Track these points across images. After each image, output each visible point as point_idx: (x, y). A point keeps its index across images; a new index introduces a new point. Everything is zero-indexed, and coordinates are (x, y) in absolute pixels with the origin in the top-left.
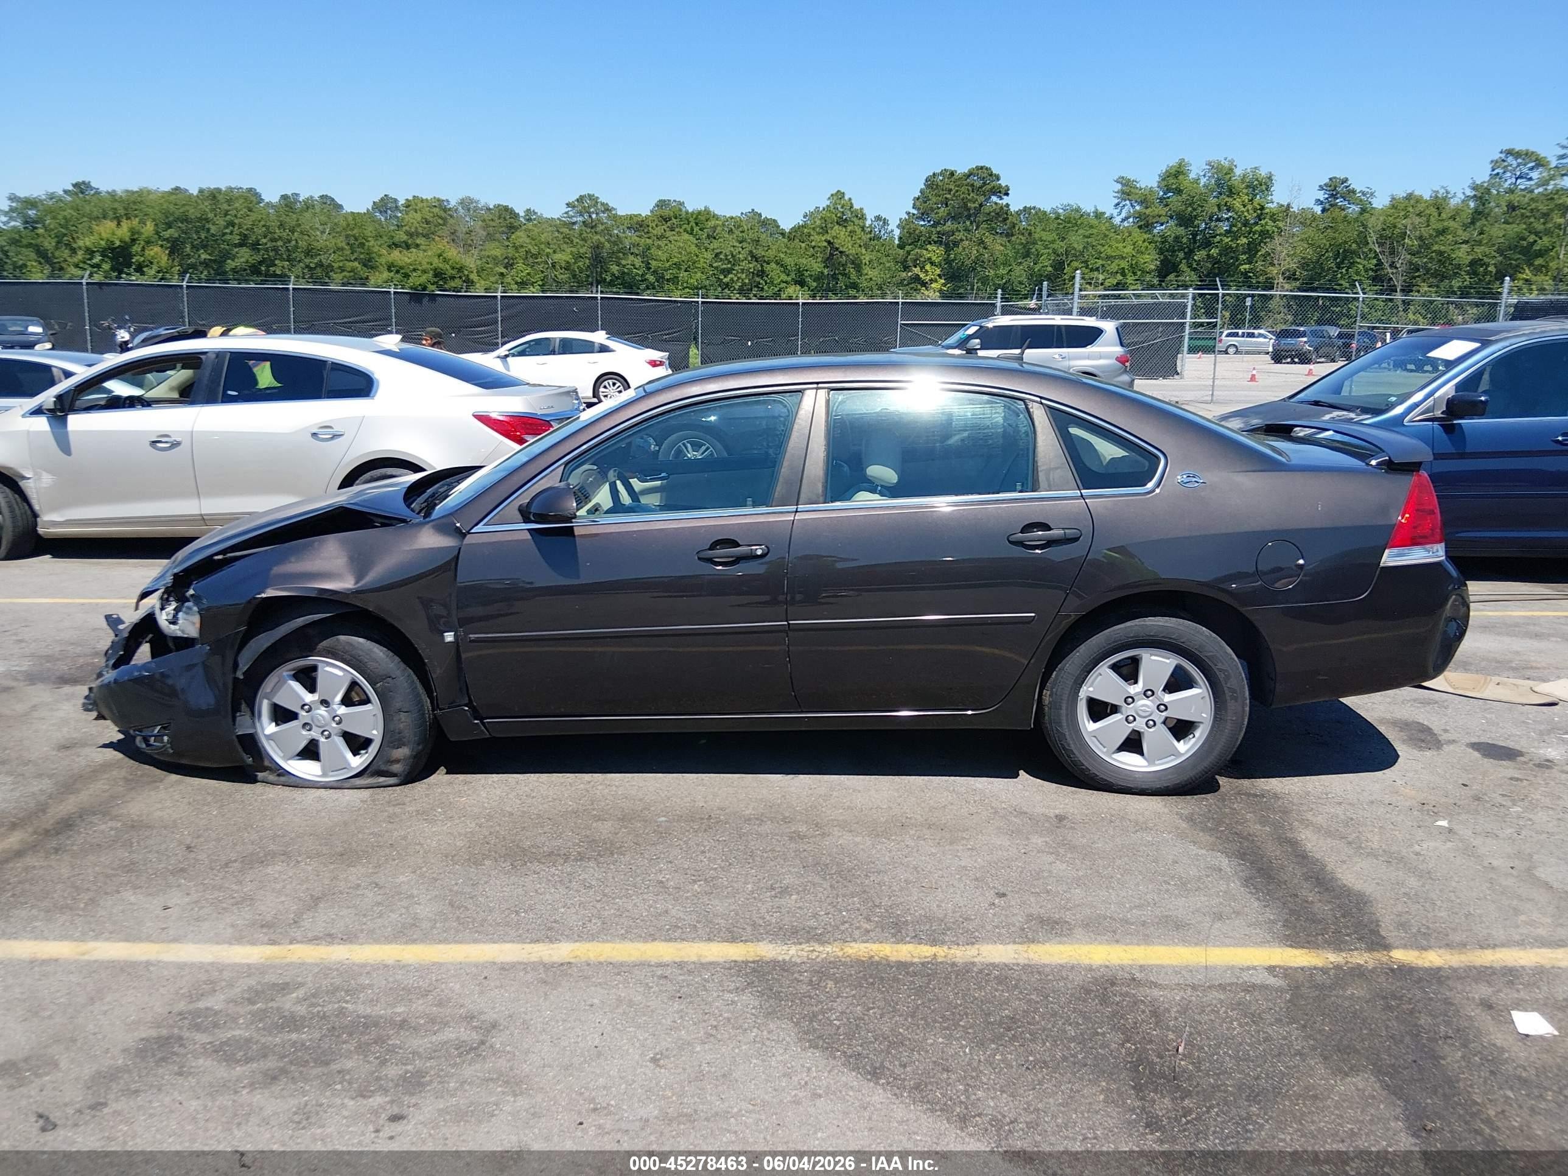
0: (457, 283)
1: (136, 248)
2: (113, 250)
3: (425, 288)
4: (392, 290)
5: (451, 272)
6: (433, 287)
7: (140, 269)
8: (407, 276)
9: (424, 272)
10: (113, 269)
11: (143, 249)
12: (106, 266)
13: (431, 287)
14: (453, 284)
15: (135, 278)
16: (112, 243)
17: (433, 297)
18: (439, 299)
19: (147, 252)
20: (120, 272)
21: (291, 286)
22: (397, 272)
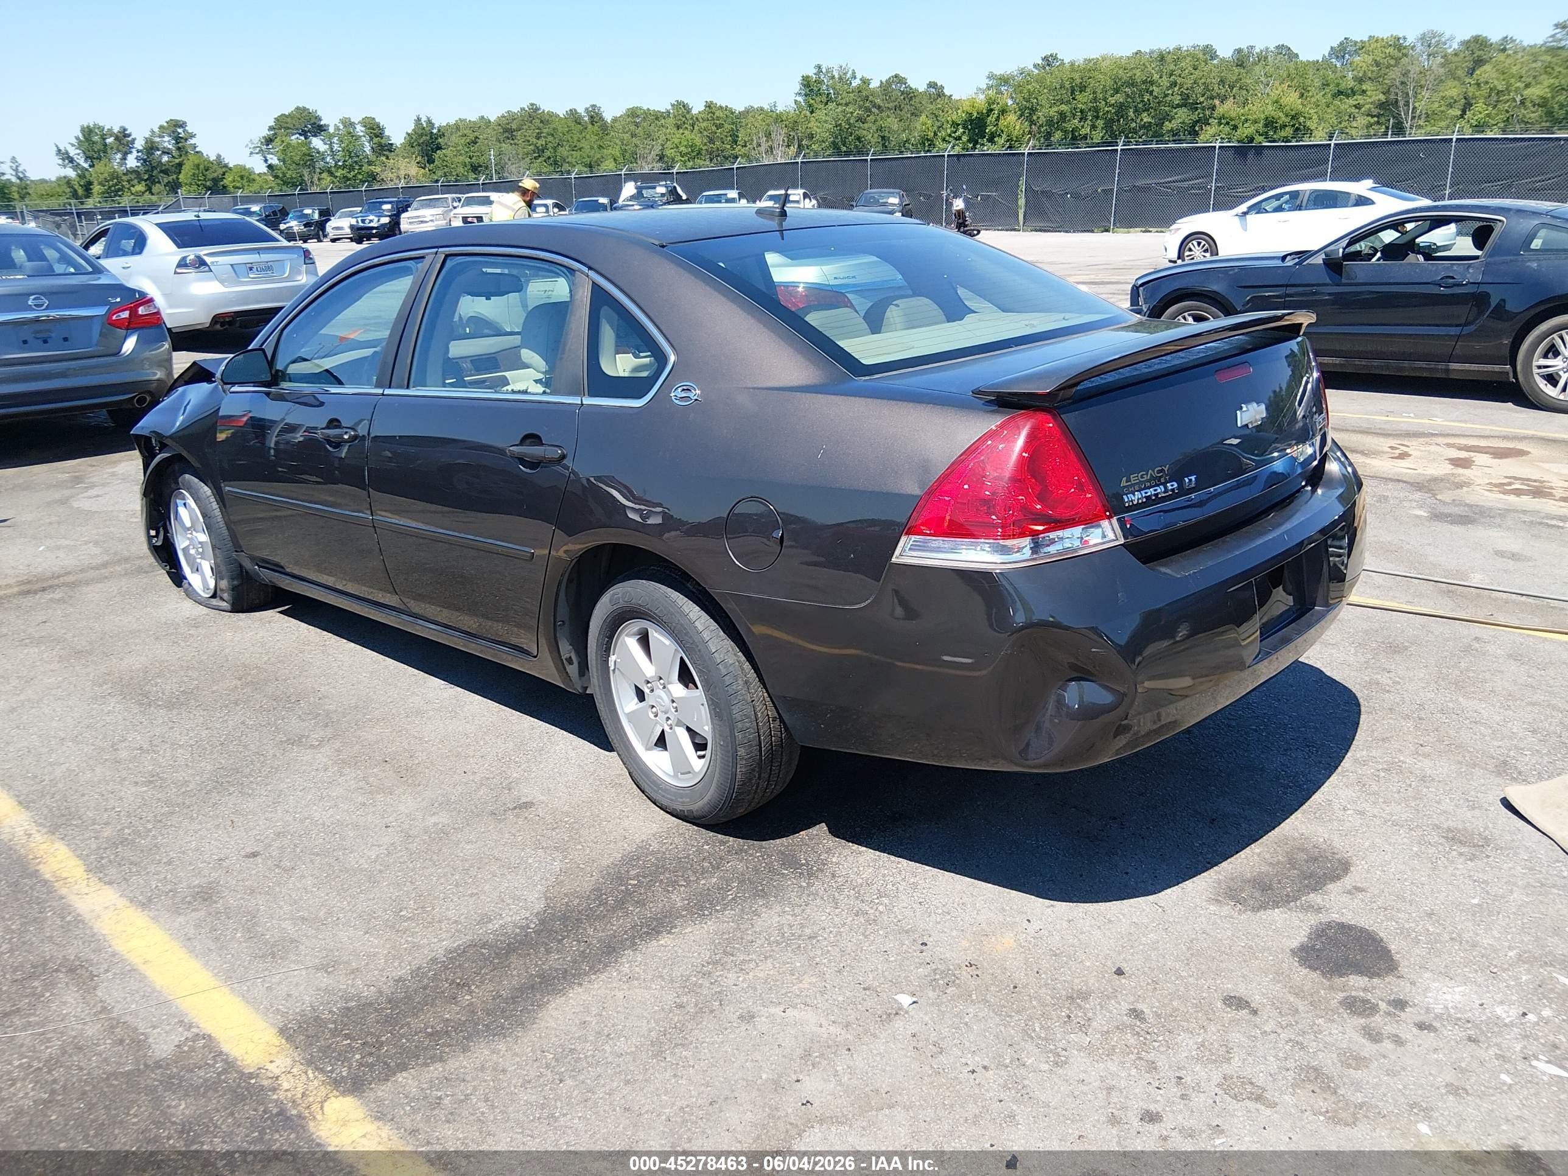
0: (1288, 132)
1: (991, 119)
2: (971, 121)
3: (1252, 140)
4: (1218, 145)
5: (1284, 119)
6: (1261, 138)
7: (991, 140)
8: (1235, 128)
9: (1255, 122)
10: (969, 141)
11: (998, 119)
12: (965, 138)
13: (1259, 139)
14: (1283, 134)
15: (989, 149)
16: (971, 114)
17: (1260, 149)
18: (1266, 152)
19: (1001, 122)
20: (976, 143)
21: (1119, 148)
22: (1228, 123)
